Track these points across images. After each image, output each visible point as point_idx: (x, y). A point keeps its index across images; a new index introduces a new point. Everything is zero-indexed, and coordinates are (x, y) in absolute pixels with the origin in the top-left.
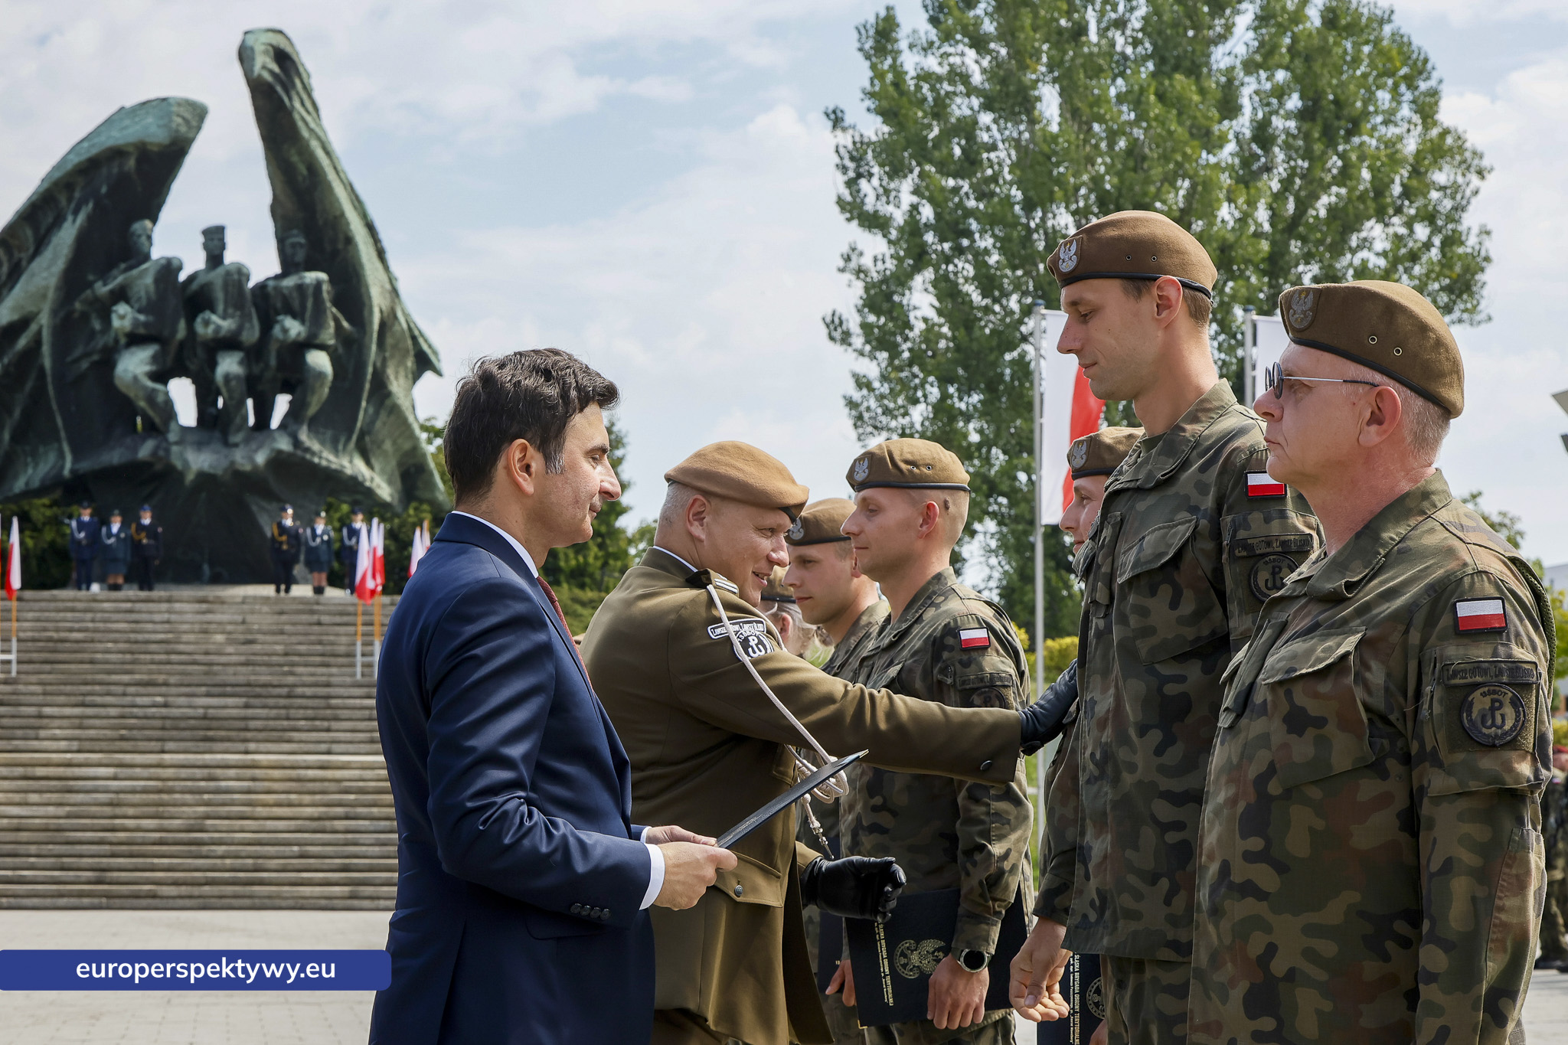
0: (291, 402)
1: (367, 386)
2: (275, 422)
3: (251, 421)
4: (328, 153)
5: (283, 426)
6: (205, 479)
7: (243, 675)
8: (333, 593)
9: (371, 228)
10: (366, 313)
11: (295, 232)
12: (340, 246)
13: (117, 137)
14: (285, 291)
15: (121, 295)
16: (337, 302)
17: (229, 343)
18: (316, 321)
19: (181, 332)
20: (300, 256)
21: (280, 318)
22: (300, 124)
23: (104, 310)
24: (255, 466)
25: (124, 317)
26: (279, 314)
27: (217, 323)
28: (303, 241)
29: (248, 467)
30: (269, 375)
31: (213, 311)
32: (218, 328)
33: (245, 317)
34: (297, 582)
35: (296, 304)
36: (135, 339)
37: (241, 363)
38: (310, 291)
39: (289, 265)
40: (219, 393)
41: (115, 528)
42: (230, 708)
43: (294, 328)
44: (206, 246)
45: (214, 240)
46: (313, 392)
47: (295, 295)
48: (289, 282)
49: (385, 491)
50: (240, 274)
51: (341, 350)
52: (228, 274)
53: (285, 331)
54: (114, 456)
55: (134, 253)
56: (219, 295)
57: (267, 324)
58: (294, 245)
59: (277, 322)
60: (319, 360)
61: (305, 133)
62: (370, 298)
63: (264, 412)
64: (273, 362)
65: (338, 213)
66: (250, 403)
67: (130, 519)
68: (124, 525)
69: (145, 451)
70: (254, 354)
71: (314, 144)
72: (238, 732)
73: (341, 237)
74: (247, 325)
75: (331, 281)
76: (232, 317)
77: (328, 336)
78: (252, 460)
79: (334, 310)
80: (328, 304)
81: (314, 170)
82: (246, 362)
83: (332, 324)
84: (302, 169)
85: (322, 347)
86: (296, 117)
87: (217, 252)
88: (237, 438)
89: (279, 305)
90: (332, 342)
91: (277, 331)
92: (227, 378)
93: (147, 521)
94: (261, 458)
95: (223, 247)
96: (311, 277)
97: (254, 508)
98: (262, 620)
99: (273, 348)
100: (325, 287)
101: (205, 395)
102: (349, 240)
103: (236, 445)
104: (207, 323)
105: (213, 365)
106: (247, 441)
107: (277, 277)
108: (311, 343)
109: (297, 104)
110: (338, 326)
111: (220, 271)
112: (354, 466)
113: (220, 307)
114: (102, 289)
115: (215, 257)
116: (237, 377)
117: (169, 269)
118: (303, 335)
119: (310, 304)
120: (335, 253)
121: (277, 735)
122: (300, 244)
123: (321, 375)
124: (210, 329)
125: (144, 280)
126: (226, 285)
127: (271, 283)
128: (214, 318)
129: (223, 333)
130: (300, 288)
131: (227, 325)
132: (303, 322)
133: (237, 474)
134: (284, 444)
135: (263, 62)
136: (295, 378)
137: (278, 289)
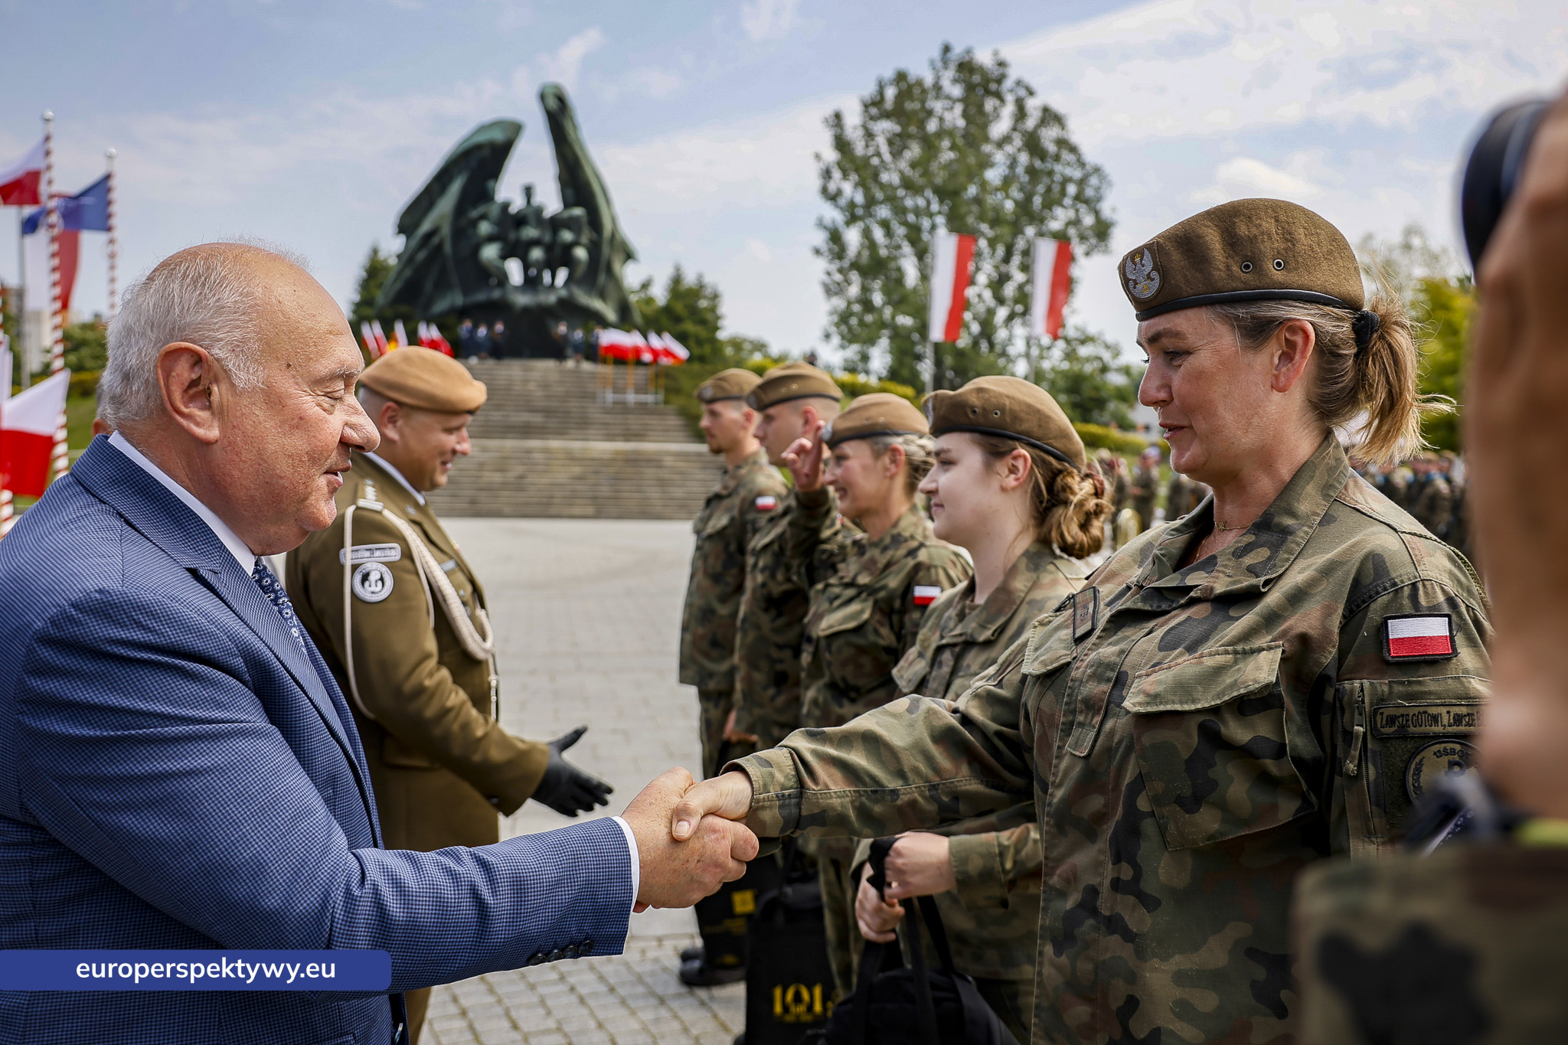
0: (567, 273)
1: (603, 265)
2: (558, 281)
3: (549, 281)
4: (584, 152)
5: (564, 284)
6: (526, 310)
7: (541, 404)
8: (587, 366)
9: (603, 188)
10: (602, 231)
11: (569, 188)
12: (589, 196)
13: (482, 138)
14: (565, 219)
15: (484, 217)
16: (588, 224)
17: (536, 243)
18: (579, 233)
19: (512, 236)
20: (572, 201)
21: (562, 231)
22: (571, 138)
23: (474, 223)
25: (485, 228)
26: (560, 229)
27: (530, 232)
28: (572, 192)
29: (546, 304)
30: (556, 258)
31: (528, 227)
32: (531, 235)
33: (544, 231)
34: (570, 357)
35: (569, 224)
36: (491, 239)
37: (542, 252)
38: (576, 218)
39: (567, 205)
40: (532, 267)
41: (482, 331)
42: (537, 419)
43: (567, 236)
44: (524, 195)
45: (528, 191)
46: (578, 268)
47: (569, 220)
48: (567, 214)
49: (611, 315)
50: (541, 210)
51: (591, 248)
52: (535, 210)
53: (564, 237)
54: (481, 296)
55: (487, 197)
56: (532, 219)
57: (555, 234)
58: (569, 195)
59: (560, 233)
60: (581, 253)
61: (573, 142)
62: (604, 224)
63: (553, 277)
64: (558, 252)
65: (588, 181)
66: (546, 273)
67: (490, 327)
68: (488, 331)
69: (496, 294)
70: (549, 249)
71: (577, 148)
72: (539, 432)
74: (545, 234)
75: (588, 213)
76: (538, 230)
77: (585, 239)
78: (548, 300)
79: (589, 227)
80: (585, 225)
81: (578, 161)
82: (545, 251)
83: (586, 235)
85: (582, 246)
86: (569, 132)
87: (530, 199)
88: (541, 289)
89: (561, 225)
90: (586, 243)
91: (560, 237)
92: (537, 259)
93: (499, 327)
94: (551, 299)
95: (533, 195)
96: (578, 212)
98: (554, 377)
99: (558, 246)
100: (583, 217)
101: (526, 267)
103: (540, 293)
104: (525, 232)
105: (529, 252)
106: (546, 291)
108: (576, 243)
109: (567, 125)
110: (590, 236)
111: (531, 208)
112: (597, 304)
113: (532, 226)
114: (474, 214)
116: (541, 259)
117: (505, 206)
118: (573, 239)
119: (576, 224)
120: (588, 200)
121: (560, 433)
122: (572, 195)
123: (581, 260)
124: (527, 236)
125: (494, 211)
126: (535, 215)
127: (558, 215)
128: (529, 230)
129: (533, 237)
130: (572, 217)
131: (535, 234)
132: (573, 232)
133: (541, 307)
134: (563, 293)
135: (552, 103)
136: (568, 260)
137: (560, 217)
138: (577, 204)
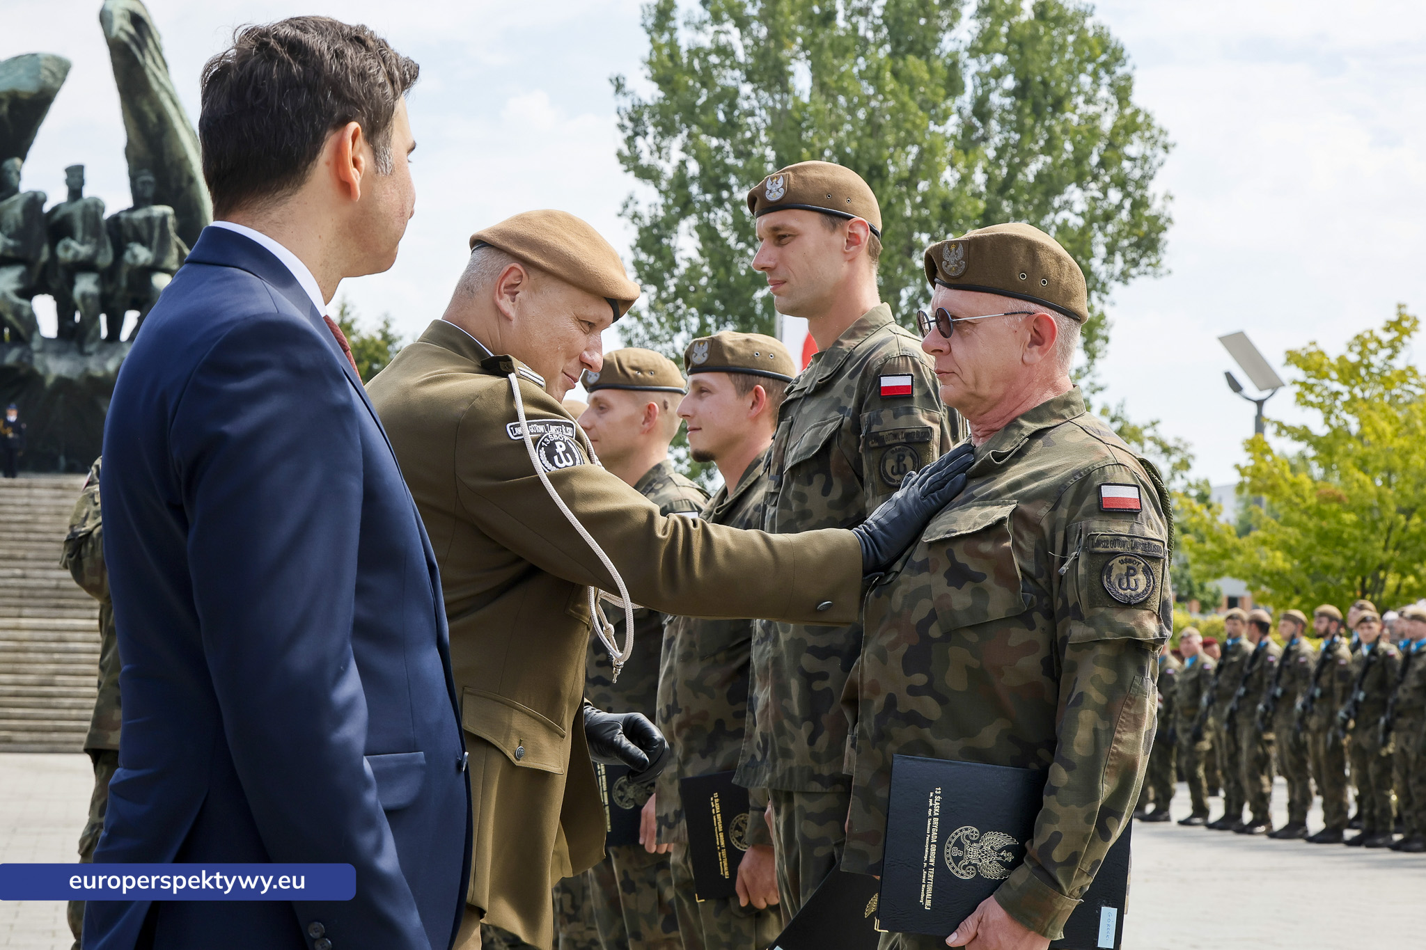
0: (138, 318)
2: (125, 335)
3: (104, 333)
6: (63, 382)
11: (145, 171)
14: (136, 223)
17: (86, 266)
18: (162, 248)
19: (45, 255)
20: (149, 192)
21: (131, 245)
22: (152, 79)
24: (107, 373)
26: (129, 241)
27: (75, 248)
28: (150, 178)
29: (100, 373)
30: (120, 292)
31: (73, 238)
32: (76, 253)
33: (100, 245)
35: (145, 233)
36: (5, 261)
37: (96, 283)
38: (157, 223)
39: (140, 200)
40: (75, 308)
43: (142, 254)
44: (67, 183)
45: (75, 176)
47: (144, 225)
48: (140, 215)
50: (98, 207)
52: (86, 206)
53: (135, 257)
55: (5, 187)
56: (78, 225)
57: (119, 250)
58: (144, 183)
59: (128, 248)
60: (163, 282)
63: (115, 326)
64: (124, 283)
65: (183, 157)
66: (103, 318)
69: (11, 358)
70: (107, 276)
71: (164, 97)
73: (185, 177)
74: (102, 251)
75: (176, 214)
76: (89, 243)
77: (172, 261)
78: (103, 367)
79: (178, 240)
80: (173, 234)
81: (163, 118)
82: (101, 282)
83: (175, 251)
84: (153, 117)
85: (167, 271)
86: (149, 73)
87: (77, 187)
88: (91, 348)
89: (130, 233)
90: (175, 267)
91: (128, 256)
92: (84, 296)
93: (12, 418)
94: (112, 366)
95: (82, 183)
96: (159, 210)
99: (124, 272)
100: (171, 220)
101: (66, 308)
102: (191, 180)
103: (90, 354)
104: (67, 248)
105: (71, 284)
106: (100, 350)
107: (129, 210)
108: (156, 267)
109: (150, 62)
110: (181, 254)
111: (79, 204)
113: (79, 235)
115: (75, 192)
116: (92, 296)
117: (35, 201)
118: (151, 261)
119: (156, 234)
122: (149, 183)
124: (70, 254)
125: (14, 210)
126: (84, 216)
127: (124, 216)
128: (74, 244)
129: (80, 258)
130: (149, 220)
131: (84, 250)
132: (150, 248)
133: (91, 380)
135: (120, 25)
136: (141, 297)
137: (129, 220)
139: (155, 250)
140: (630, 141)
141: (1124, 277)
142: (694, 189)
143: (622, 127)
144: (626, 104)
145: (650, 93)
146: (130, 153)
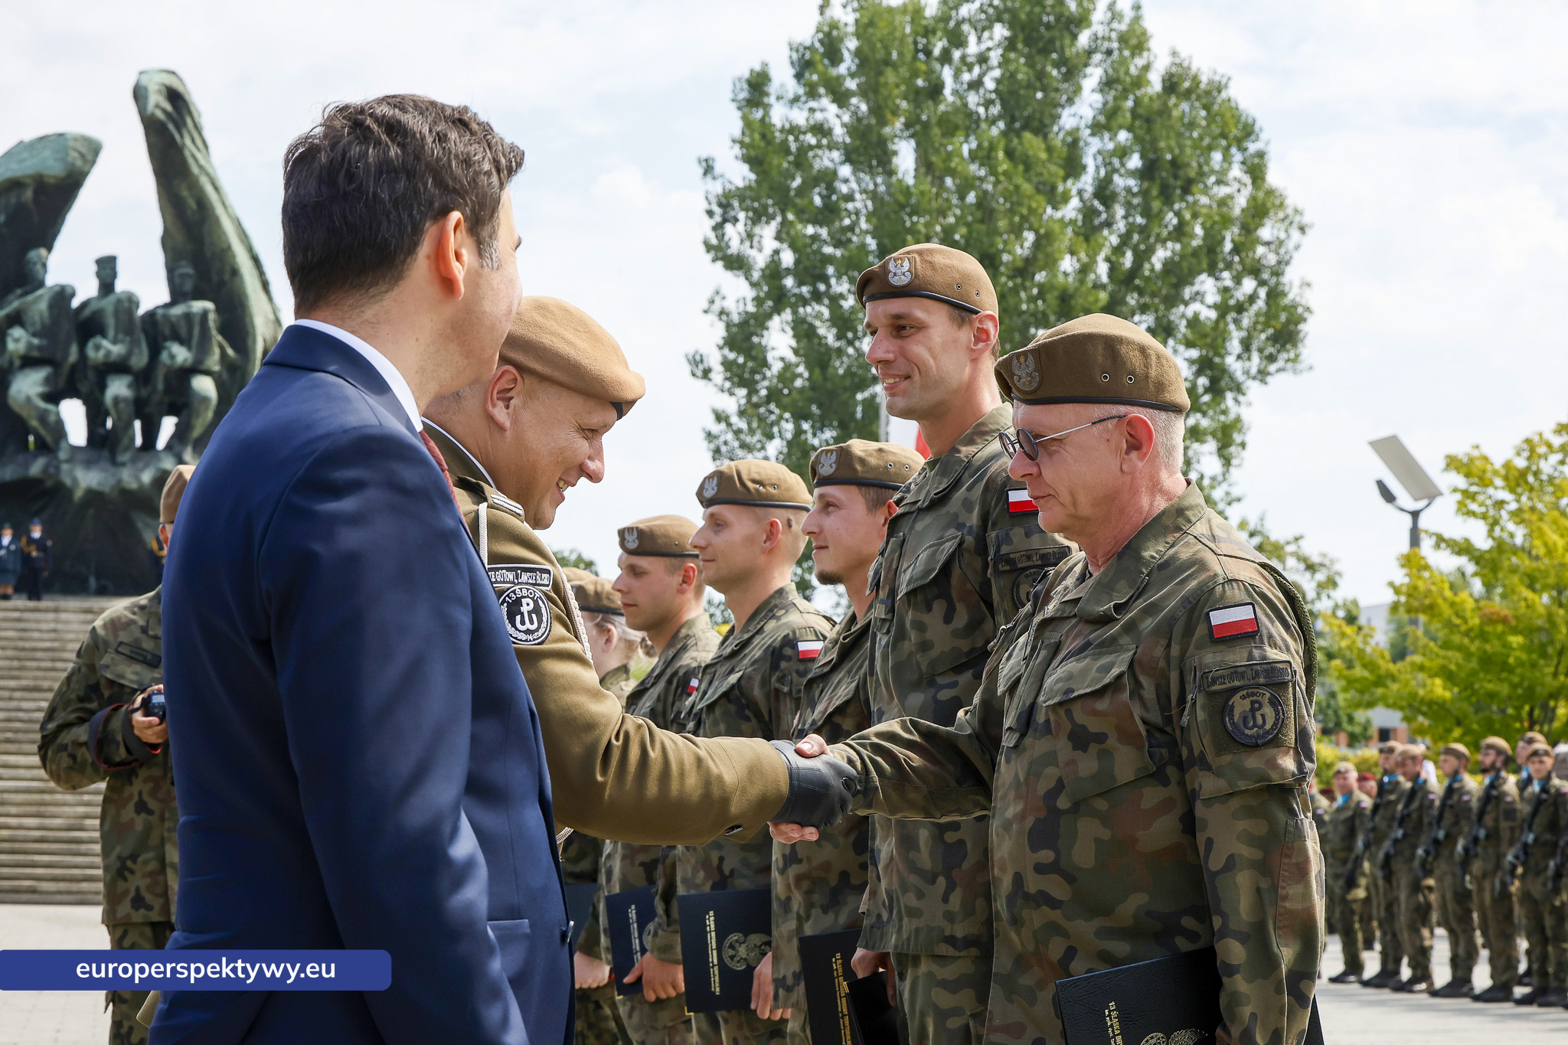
0: (177, 425)
2: (161, 442)
3: (139, 441)
4: (216, 189)
5: (169, 447)
6: (93, 496)
9: (256, 261)
10: (250, 342)
11: (184, 263)
12: (227, 277)
13: (17, 169)
14: (174, 319)
15: (17, 319)
16: (222, 331)
17: (119, 367)
18: (202, 347)
19: (73, 355)
20: (188, 286)
21: (168, 344)
22: (191, 161)
24: (141, 485)
25: (18, 341)
26: (166, 339)
27: (107, 348)
28: (190, 271)
29: (134, 486)
30: (156, 398)
31: (104, 336)
32: (108, 353)
33: (134, 344)
35: (183, 331)
36: (30, 362)
37: (130, 386)
38: (197, 320)
39: (178, 295)
40: (107, 414)
41: (6, 540)
43: (181, 354)
44: (98, 275)
45: (107, 268)
46: (198, 415)
47: (183, 322)
48: (178, 310)
50: (131, 301)
51: (225, 376)
52: (119, 301)
53: (172, 357)
54: (7, 473)
55: (29, 279)
56: (110, 322)
57: (155, 350)
58: (182, 276)
59: (165, 348)
60: (205, 386)
61: (195, 170)
62: (253, 327)
63: (150, 434)
64: (160, 386)
65: (225, 246)
66: (137, 425)
67: (21, 532)
68: (15, 538)
69: (36, 469)
71: (204, 181)
73: (228, 268)
74: (136, 351)
75: (218, 310)
76: (122, 342)
77: (214, 362)
78: (137, 478)
79: (220, 338)
80: (214, 332)
81: (203, 204)
82: (134, 385)
83: (217, 351)
84: (192, 203)
85: (207, 373)
86: (187, 154)
87: (108, 281)
88: (125, 457)
89: (167, 332)
90: (216, 368)
91: (164, 356)
92: (117, 400)
93: (38, 532)
94: (145, 477)
95: (114, 275)
96: (199, 306)
97: (140, 525)
99: (160, 373)
100: (212, 317)
101: (95, 415)
102: (235, 272)
103: (123, 464)
104: (98, 347)
105: (103, 387)
106: (134, 460)
107: (166, 306)
108: (196, 369)
109: (188, 142)
110: (223, 353)
111: (111, 298)
113: (111, 333)
115: (107, 286)
116: (125, 400)
117: (63, 295)
118: (190, 361)
119: (196, 332)
120: (222, 283)
122: (188, 275)
123: (205, 400)
124: (101, 354)
125: (39, 306)
126: (117, 312)
127: (160, 312)
128: (105, 343)
129: (113, 358)
130: (188, 316)
131: (117, 350)
132: (189, 348)
133: (125, 492)
134: (168, 464)
135: (156, 101)
136: (180, 401)
137: (166, 317)
138: (198, 296)
139: (194, 349)
140: (718, 228)
141: (1262, 375)
142: (789, 282)
143: (710, 213)
144: (717, 188)
145: (740, 175)
146: (166, 241)
